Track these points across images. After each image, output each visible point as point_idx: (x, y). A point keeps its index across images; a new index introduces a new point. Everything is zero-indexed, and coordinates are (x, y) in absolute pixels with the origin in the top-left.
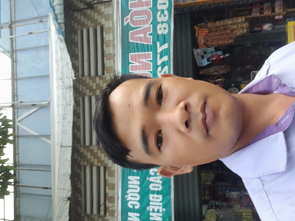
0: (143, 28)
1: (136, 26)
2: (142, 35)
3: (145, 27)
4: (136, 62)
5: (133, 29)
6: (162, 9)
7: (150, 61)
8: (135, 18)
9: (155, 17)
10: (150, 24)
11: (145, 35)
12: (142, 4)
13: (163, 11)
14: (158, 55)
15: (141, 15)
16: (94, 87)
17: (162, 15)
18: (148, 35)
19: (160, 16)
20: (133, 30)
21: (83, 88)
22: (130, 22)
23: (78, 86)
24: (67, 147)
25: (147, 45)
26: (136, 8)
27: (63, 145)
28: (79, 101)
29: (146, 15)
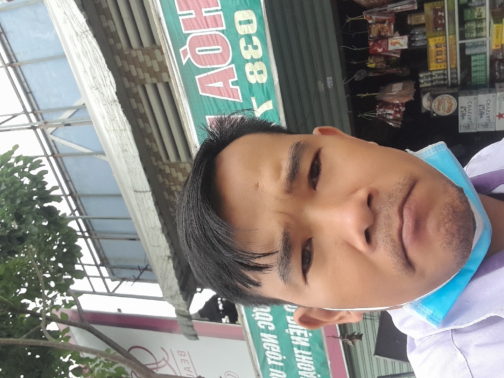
0: (218, 70)
1: (204, 67)
2: (220, 84)
3: (223, 69)
5: (201, 71)
6: (246, 33)
8: (199, 51)
9: (236, 48)
10: (231, 63)
11: (226, 83)
12: (205, 24)
13: (249, 38)
15: (210, 45)
16: (157, 69)
17: (250, 46)
18: (230, 83)
19: (246, 48)
20: (200, 74)
21: (136, 70)
22: (192, 58)
23: (127, 69)
24: (144, 192)
25: (234, 102)
26: (195, 29)
27: (137, 190)
28: (137, 93)
29: (218, 45)
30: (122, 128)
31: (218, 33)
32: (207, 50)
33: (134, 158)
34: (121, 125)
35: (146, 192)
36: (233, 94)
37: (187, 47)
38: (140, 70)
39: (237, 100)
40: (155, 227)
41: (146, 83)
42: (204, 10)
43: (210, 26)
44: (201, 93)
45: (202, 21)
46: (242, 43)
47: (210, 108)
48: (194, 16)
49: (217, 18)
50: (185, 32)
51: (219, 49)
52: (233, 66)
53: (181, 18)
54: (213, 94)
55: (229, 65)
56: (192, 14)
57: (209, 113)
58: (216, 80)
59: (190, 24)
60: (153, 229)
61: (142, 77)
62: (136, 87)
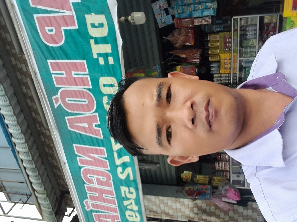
0: (84, 116)
1: (73, 112)
2: (86, 125)
3: (88, 115)
4: (85, 155)
5: (69, 114)
6: (109, 93)
7: (106, 158)
8: (69, 100)
10: (95, 112)
11: (90, 125)
12: (74, 82)
14: (115, 154)
15: (77, 98)
18: (94, 126)
22: (63, 105)
23: (19, 66)
25: (97, 139)
26: (65, 85)
28: (27, 83)
29: (85, 98)
31: (85, 90)
32: (75, 101)
36: (96, 132)
37: (58, 96)
39: (99, 137)
42: (73, 73)
43: (78, 84)
44: (70, 129)
45: (71, 80)
46: (105, 99)
47: (77, 140)
48: (65, 76)
49: (85, 80)
50: (56, 86)
51: (85, 101)
52: (97, 114)
53: (53, 76)
55: (93, 113)
56: (63, 74)
59: (60, 81)
62: (26, 78)
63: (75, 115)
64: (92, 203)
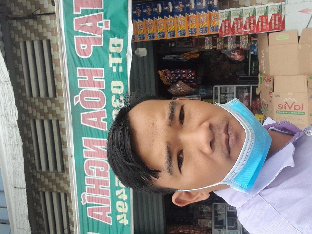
0: (96, 111)
1: (87, 108)
2: (95, 119)
3: (99, 111)
4: (90, 147)
5: (84, 110)
6: (117, 93)
8: (86, 99)
9: (109, 100)
10: (104, 108)
11: (99, 119)
12: (93, 84)
13: (118, 96)
15: (93, 96)
16: (46, 111)
18: (102, 120)
19: (115, 101)
20: (84, 112)
21: (32, 110)
22: (81, 103)
23: (26, 108)
24: (21, 188)
25: (102, 131)
26: (86, 86)
27: (16, 186)
28: (29, 124)
29: (99, 97)
30: (16, 143)
32: (91, 99)
33: (20, 164)
34: (16, 141)
35: (23, 188)
36: (102, 126)
37: (79, 96)
38: (34, 110)
39: (104, 130)
40: (23, 214)
41: (37, 119)
42: (94, 77)
43: (96, 86)
44: (82, 123)
45: (91, 83)
46: (113, 98)
47: (86, 133)
48: (87, 79)
49: (101, 83)
50: (79, 87)
51: (98, 100)
52: (105, 110)
53: (78, 79)
54: (90, 124)
57: (84, 135)
58: (94, 116)
59: (83, 84)
60: (22, 216)
61: (35, 114)
62: (29, 120)
63: (89, 111)
64: (88, 196)
